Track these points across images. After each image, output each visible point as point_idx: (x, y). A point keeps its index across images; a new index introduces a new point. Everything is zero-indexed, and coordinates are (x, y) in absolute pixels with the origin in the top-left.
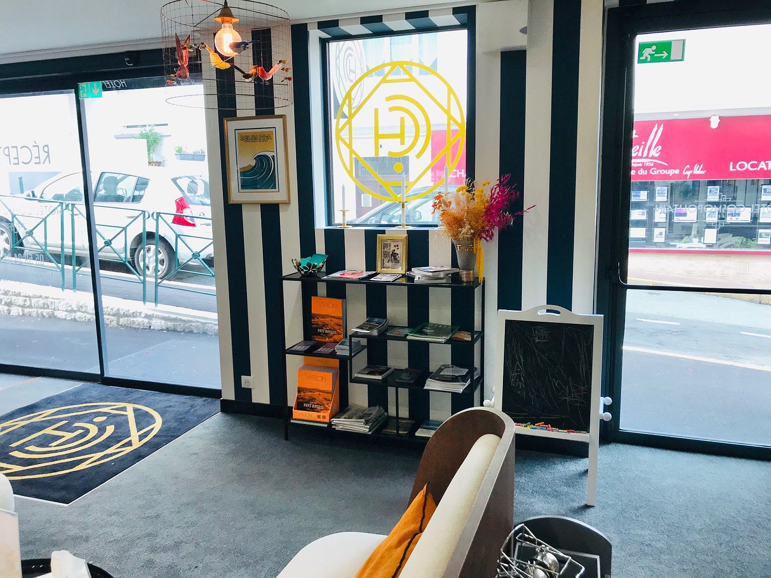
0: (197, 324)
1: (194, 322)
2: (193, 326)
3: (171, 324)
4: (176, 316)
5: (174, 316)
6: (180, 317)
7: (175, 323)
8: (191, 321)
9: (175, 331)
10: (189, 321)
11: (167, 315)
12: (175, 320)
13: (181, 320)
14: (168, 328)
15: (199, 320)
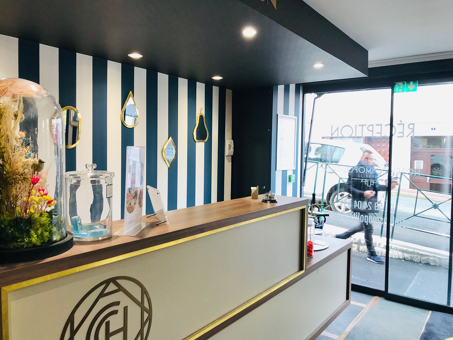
0: (435, 258)
1: (431, 257)
2: (430, 260)
3: (408, 255)
4: (414, 250)
5: (412, 250)
6: (418, 251)
7: (413, 256)
8: (428, 256)
9: (412, 261)
10: (426, 255)
11: (405, 249)
12: (413, 253)
13: (418, 254)
14: (404, 258)
15: (436, 256)
